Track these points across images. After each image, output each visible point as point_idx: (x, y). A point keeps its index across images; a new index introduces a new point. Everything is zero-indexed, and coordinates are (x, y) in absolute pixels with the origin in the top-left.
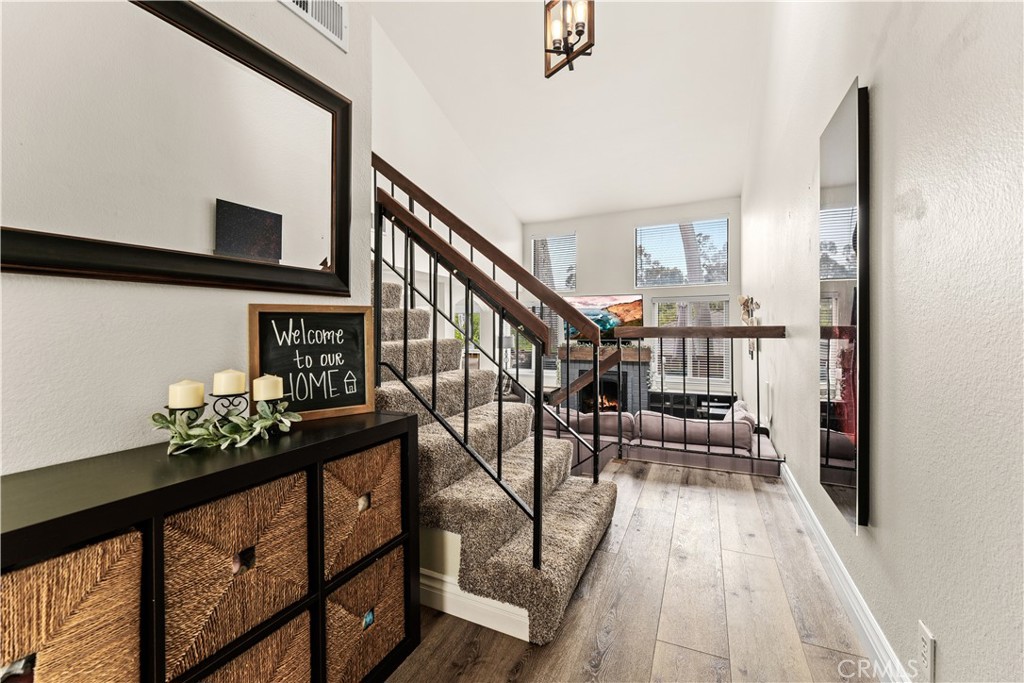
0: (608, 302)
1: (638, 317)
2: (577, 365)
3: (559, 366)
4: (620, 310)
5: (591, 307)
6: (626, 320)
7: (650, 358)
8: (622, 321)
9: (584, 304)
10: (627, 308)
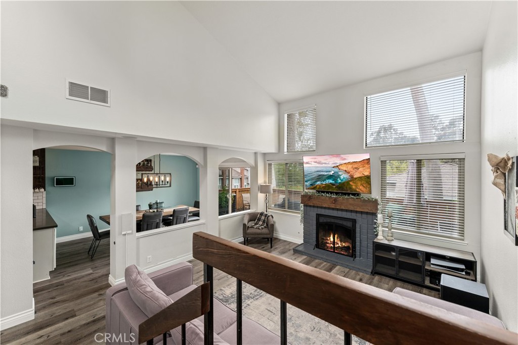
0: (338, 161)
1: (366, 174)
2: (316, 209)
3: (302, 209)
4: (349, 168)
5: (324, 165)
6: (355, 177)
7: (377, 209)
8: (352, 177)
9: (319, 163)
10: (356, 166)
